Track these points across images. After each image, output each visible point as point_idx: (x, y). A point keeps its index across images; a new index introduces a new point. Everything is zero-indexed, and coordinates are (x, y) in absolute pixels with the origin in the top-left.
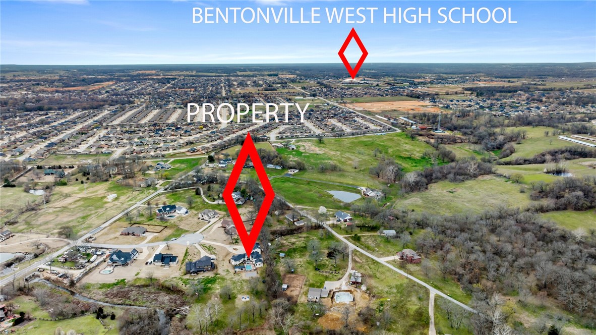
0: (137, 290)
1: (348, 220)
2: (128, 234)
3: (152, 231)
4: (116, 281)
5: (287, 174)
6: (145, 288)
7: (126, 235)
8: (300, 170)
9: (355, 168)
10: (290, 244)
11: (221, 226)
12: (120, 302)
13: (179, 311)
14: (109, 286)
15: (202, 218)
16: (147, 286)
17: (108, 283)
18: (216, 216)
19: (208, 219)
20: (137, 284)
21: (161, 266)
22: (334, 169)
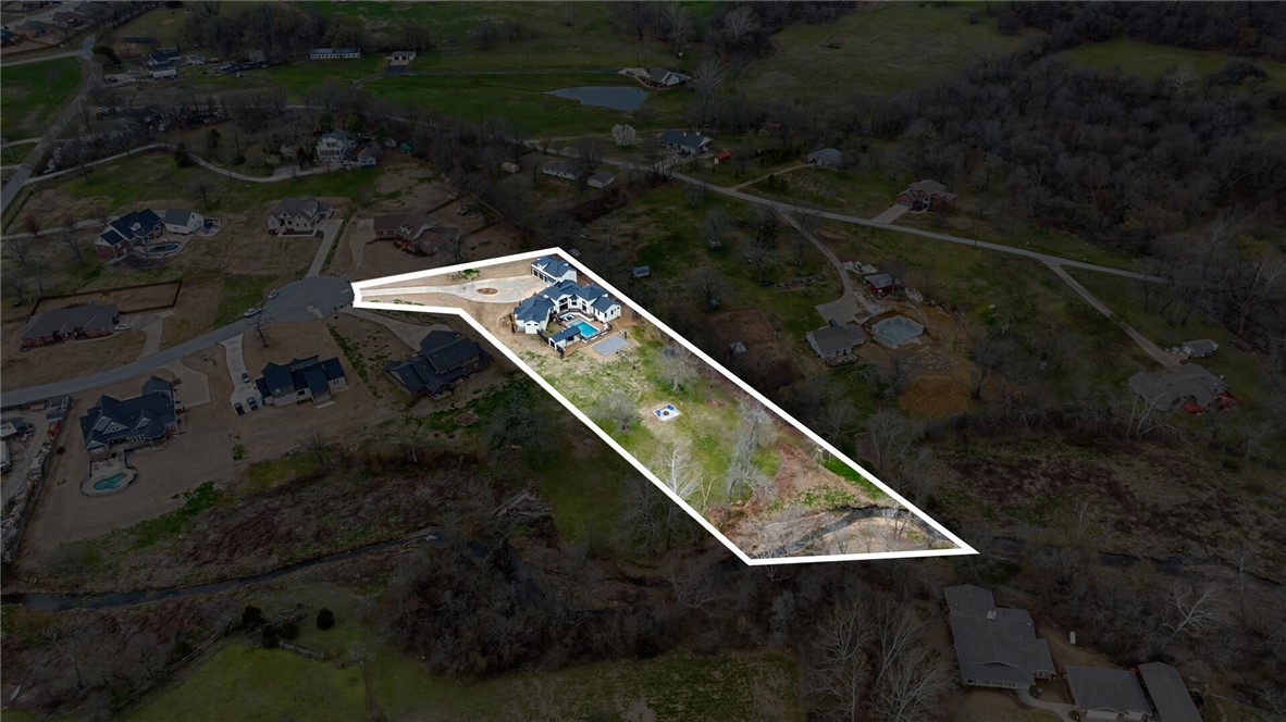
0: (289, 502)
1: (706, 149)
2: (58, 338)
3: (139, 307)
4: (183, 501)
5: (392, 69)
6: (315, 487)
7: (46, 344)
8: (418, 50)
9: (569, 25)
10: (627, 239)
11: (374, 236)
12: (274, 560)
13: (507, 515)
14: (169, 525)
15: (283, 229)
16: (316, 478)
17: (157, 516)
18: (328, 214)
19: (309, 228)
20: (275, 485)
21: (299, 403)
22: (516, 34)
